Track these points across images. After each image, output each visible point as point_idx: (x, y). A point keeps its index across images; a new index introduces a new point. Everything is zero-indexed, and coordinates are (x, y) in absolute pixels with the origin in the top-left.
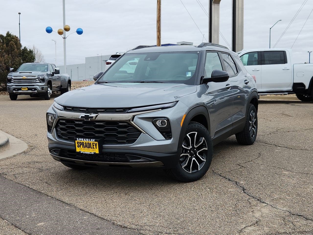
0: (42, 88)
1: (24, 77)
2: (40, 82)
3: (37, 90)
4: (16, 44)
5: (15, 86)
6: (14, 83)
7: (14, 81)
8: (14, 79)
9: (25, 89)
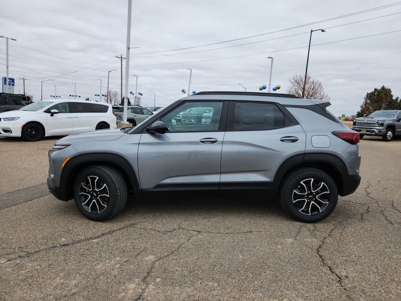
0: (380, 131)
1: (366, 121)
2: (379, 126)
3: (374, 132)
4: (386, 95)
5: (357, 128)
6: (357, 126)
7: (357, 124)
8: (357, 123)
9: (364, 130)
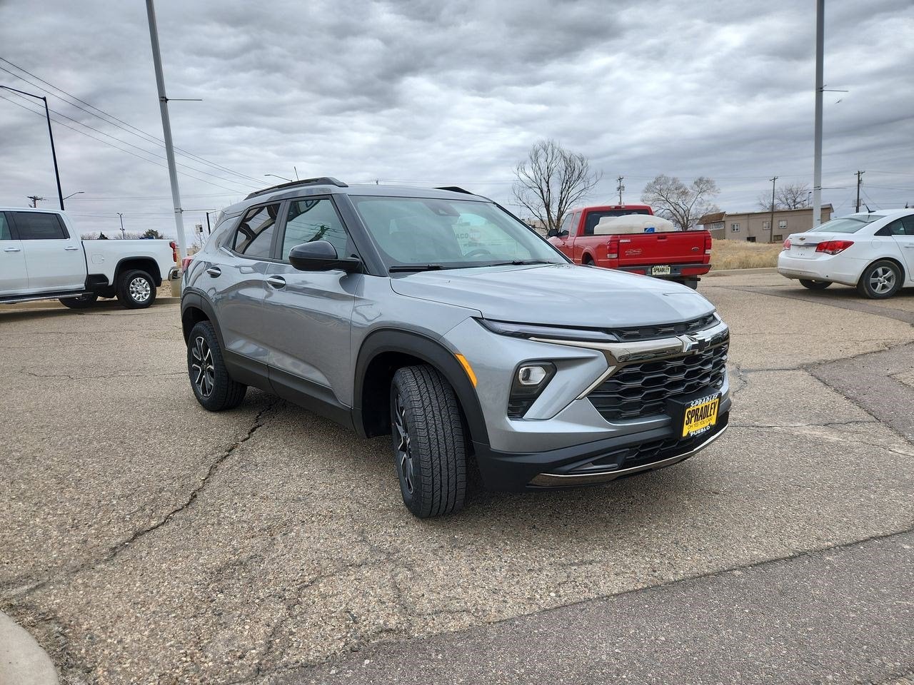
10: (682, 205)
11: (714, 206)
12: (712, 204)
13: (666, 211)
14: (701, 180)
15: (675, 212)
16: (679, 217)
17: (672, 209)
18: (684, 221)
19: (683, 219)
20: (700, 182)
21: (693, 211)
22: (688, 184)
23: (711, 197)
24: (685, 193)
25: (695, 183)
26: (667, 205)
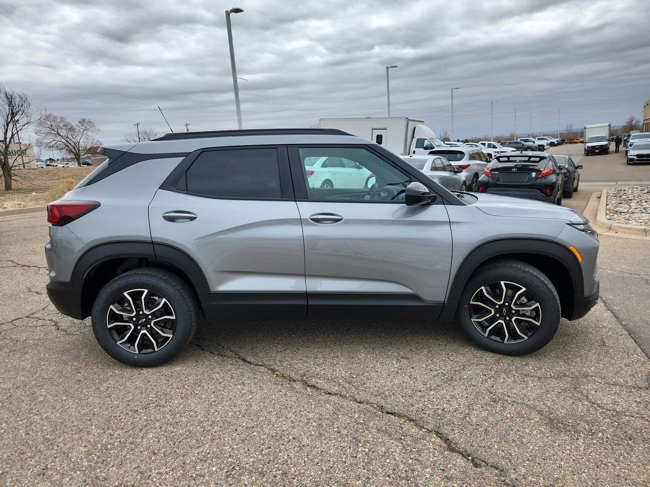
10: (72, 139)
11: (98, 140)
12: (96, 139)
13: (59, 142)
14: (84, 121)
15: (67, 144)
16: (72, 148)
17: (63, 141)
18: (76, 150)
19: (75, 149)
20: (82, 122)
21: (82, 144)
22: (74, 123)
23: (94, 134)
24: (72, 129)
25: (79, 122)
26: (59, 138)
